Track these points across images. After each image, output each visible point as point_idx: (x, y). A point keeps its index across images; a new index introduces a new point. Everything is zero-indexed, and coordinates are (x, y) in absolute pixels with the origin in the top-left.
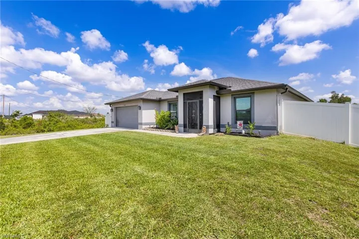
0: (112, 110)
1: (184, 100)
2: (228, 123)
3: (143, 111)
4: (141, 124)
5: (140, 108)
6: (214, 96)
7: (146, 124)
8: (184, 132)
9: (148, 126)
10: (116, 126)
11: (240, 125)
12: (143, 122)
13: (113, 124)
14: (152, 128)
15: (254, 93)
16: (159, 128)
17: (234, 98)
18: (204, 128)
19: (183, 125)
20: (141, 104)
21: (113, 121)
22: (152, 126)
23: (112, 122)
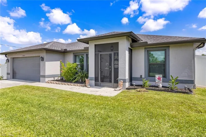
0: (8, 61)
1: (95, 52)
2: (141, 76)
3: (46, 63)
4: (44, 76)
5: (43, 59)
6: (129, 48)
7: (50, 76)
8: (95, 85)
9: (53, 79)
10: (13, 78)
11: (159, 79)
12: (46, 74)
13: (9, 76)
14: (57, 80)
15: (169, 46)
16: (65, 81)
17: (148, 51)
18: (121, 83)
19: (94, 79)
20: (44, 55)
21: (9, 72)
22: (56, 78)
23: (8, 74)
